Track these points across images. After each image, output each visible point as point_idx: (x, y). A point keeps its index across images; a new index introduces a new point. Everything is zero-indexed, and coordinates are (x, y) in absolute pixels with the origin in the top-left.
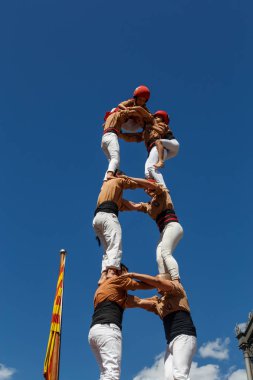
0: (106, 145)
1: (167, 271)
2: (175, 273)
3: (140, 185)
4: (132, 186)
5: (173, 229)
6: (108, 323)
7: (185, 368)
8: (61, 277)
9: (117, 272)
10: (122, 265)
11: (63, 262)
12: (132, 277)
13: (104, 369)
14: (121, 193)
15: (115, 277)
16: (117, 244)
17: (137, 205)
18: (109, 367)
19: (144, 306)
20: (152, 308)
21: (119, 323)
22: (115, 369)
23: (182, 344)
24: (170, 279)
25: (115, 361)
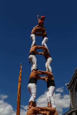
0: (32, 37)
1: (49, 70)
2: (51, 71)
3: (41, 48)
4: (39, 48)
5: (50, 59)
6: (33, 83)
7: (52, 94)
8: (21, 71)
9: (35, 70)
10: (37, 69)
11: (21, 67)
12: (40, 72)
13: (32, 95)
14: (36, 50)
15: (35, 72)
16: (35, 63)
17: (40, 53)
18: (33, 94)
19: (42, 79)
20: (44, 79)
21: (36, 83)
22: (34, 95)
23: (51, 88)
24: (49, 72)
25: (35, 93)
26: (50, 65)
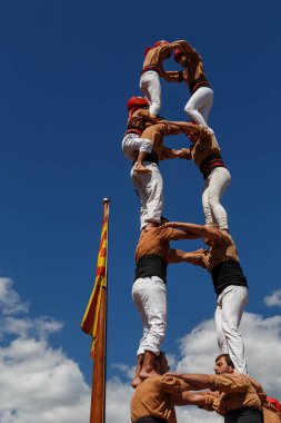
0: (146, 85)
1: (215, 221)
2: (223, 224)
3: (182, 129)
4: (173, 132)
5: (219, 175)
6: (150, 276)
8: (105, 228)
11: (107, 212)
13: (149, 327)
14: (161, 139)
16: (158, 195)
17: (179, 152)
18: (152, 322)
19: (190, 260)
20: (199, 262)
21: (163, 276)
22: (158, 325)
24: (218, 227)
25: (160, 316)
26: (222, 201)
